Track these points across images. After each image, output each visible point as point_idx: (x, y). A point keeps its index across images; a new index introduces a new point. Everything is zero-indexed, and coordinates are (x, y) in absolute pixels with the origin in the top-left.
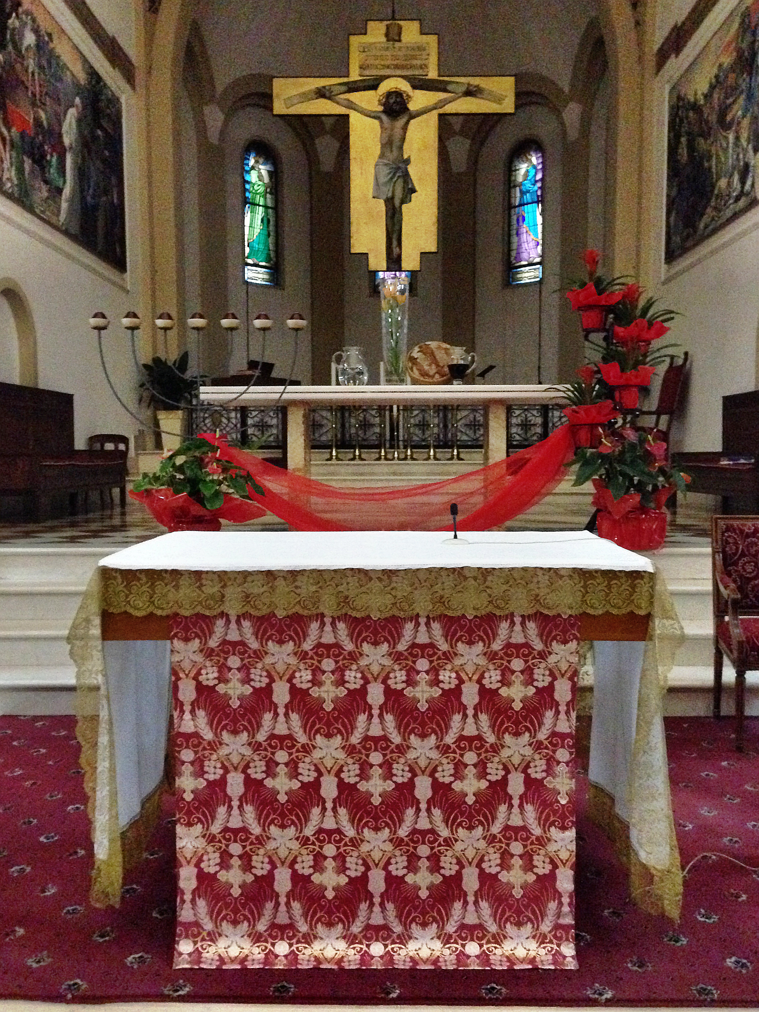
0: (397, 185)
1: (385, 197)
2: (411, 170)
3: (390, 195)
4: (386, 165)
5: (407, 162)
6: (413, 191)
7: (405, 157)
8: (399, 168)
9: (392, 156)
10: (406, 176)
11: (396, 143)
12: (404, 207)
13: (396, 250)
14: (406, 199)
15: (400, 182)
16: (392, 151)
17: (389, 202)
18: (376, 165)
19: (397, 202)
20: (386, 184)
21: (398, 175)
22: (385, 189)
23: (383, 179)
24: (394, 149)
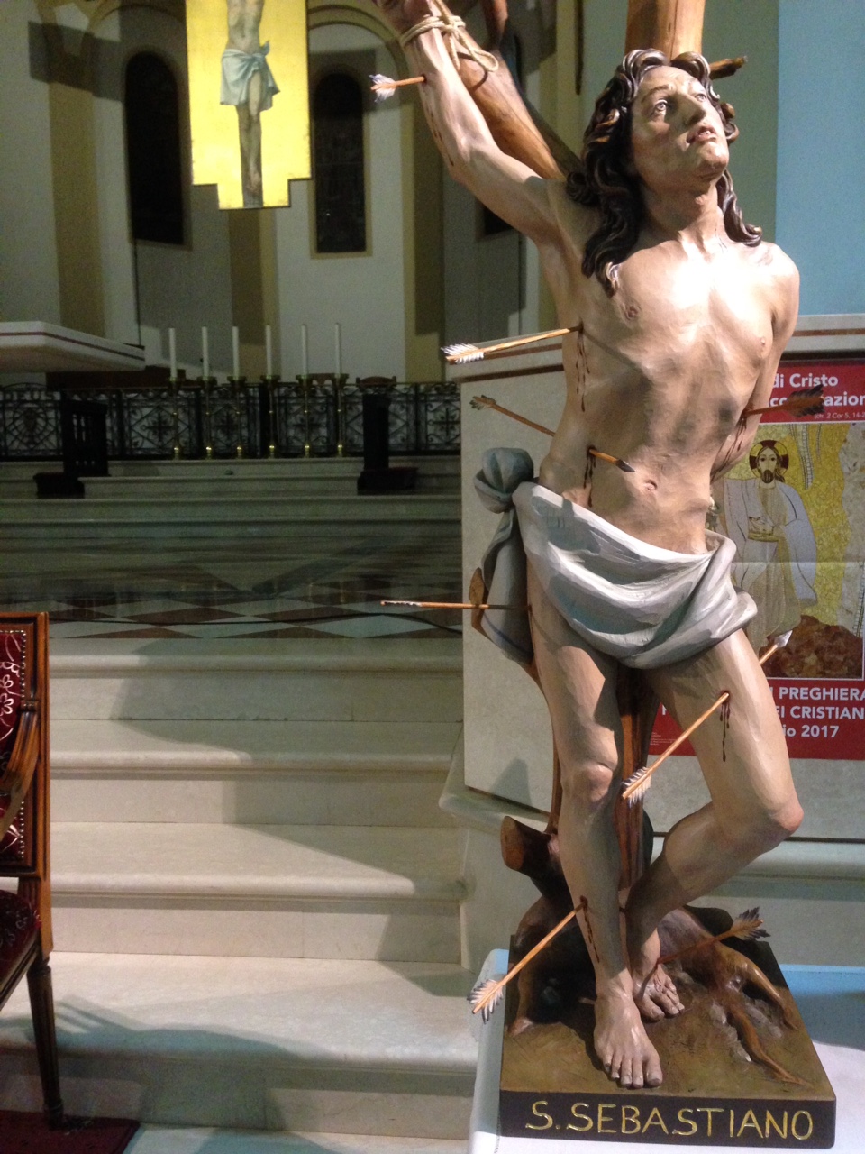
0: (252, 83)
1: (236, 103)
2: (271, 59)
3: (243, 98)
4: (236, 56)
5: (264, 50)
6: (275, 90)
7: (263, 42)
8: (254, 59)
9: (244, 43)
10: (264, 71)
11: (249, 24)
12: (264, 114)
13: (254, 178)
14: (265, 104)
15: (257, 78)
16: (243, 36)
17: (243, 108)
18: (223, 58)
19: (253, 108)
20: (236, 83)
21: (253, 69)
22: (236, 91)
23: (234, 76)
24: (247, 32)
